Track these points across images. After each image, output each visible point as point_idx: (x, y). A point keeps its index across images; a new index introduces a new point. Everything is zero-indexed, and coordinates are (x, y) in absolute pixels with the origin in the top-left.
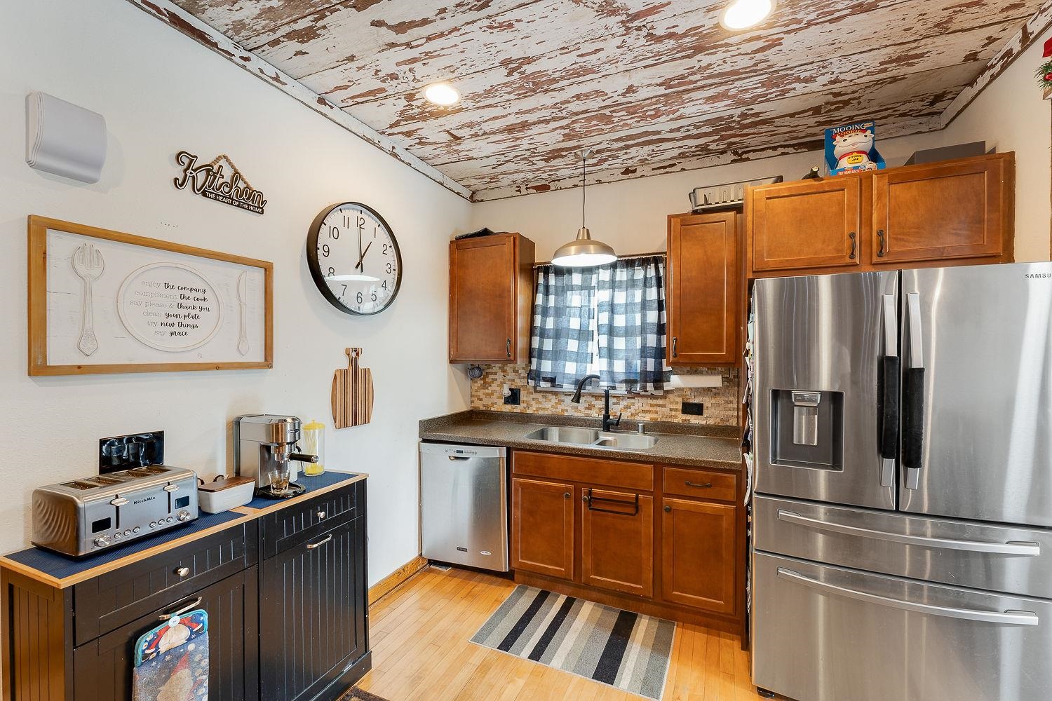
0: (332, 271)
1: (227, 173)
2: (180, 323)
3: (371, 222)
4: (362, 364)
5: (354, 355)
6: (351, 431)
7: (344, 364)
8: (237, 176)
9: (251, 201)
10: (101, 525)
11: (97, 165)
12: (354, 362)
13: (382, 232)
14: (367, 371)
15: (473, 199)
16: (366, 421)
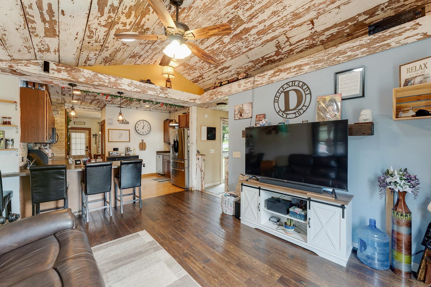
0: (138, 130)
1: (125, 121)
2: (120, 137)
3: (145, 122)
4: (144, 142)
5: (143, 141)
6: (142, 151)
7: (141, 142)
8: (126, 120)
9: (127, 123)
10: (111, 154)
11: (112, 124)
12: (143, 142)
13: (147, 123)
14: (145, 143)
15: (170, 112)
16: (145, 150)
